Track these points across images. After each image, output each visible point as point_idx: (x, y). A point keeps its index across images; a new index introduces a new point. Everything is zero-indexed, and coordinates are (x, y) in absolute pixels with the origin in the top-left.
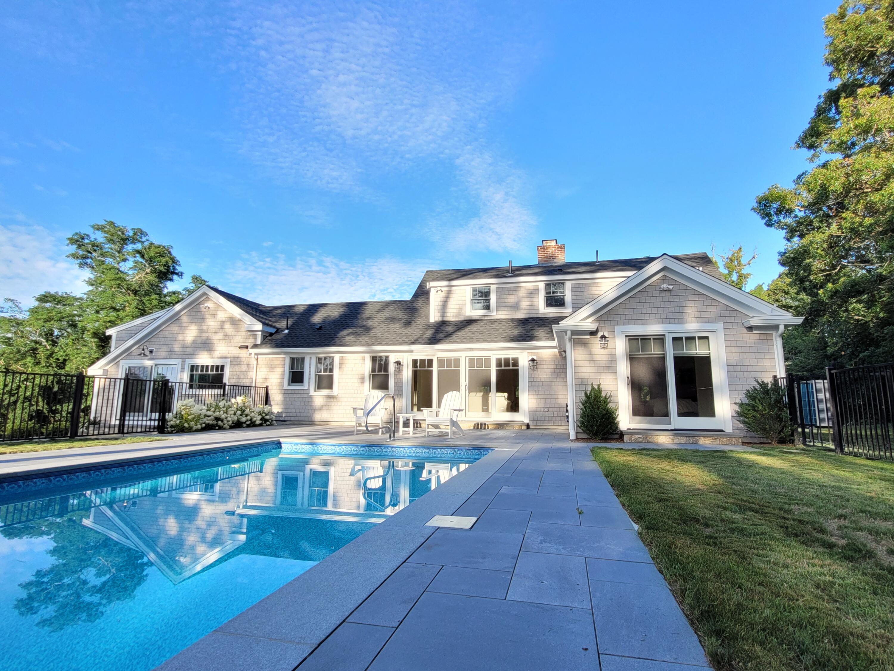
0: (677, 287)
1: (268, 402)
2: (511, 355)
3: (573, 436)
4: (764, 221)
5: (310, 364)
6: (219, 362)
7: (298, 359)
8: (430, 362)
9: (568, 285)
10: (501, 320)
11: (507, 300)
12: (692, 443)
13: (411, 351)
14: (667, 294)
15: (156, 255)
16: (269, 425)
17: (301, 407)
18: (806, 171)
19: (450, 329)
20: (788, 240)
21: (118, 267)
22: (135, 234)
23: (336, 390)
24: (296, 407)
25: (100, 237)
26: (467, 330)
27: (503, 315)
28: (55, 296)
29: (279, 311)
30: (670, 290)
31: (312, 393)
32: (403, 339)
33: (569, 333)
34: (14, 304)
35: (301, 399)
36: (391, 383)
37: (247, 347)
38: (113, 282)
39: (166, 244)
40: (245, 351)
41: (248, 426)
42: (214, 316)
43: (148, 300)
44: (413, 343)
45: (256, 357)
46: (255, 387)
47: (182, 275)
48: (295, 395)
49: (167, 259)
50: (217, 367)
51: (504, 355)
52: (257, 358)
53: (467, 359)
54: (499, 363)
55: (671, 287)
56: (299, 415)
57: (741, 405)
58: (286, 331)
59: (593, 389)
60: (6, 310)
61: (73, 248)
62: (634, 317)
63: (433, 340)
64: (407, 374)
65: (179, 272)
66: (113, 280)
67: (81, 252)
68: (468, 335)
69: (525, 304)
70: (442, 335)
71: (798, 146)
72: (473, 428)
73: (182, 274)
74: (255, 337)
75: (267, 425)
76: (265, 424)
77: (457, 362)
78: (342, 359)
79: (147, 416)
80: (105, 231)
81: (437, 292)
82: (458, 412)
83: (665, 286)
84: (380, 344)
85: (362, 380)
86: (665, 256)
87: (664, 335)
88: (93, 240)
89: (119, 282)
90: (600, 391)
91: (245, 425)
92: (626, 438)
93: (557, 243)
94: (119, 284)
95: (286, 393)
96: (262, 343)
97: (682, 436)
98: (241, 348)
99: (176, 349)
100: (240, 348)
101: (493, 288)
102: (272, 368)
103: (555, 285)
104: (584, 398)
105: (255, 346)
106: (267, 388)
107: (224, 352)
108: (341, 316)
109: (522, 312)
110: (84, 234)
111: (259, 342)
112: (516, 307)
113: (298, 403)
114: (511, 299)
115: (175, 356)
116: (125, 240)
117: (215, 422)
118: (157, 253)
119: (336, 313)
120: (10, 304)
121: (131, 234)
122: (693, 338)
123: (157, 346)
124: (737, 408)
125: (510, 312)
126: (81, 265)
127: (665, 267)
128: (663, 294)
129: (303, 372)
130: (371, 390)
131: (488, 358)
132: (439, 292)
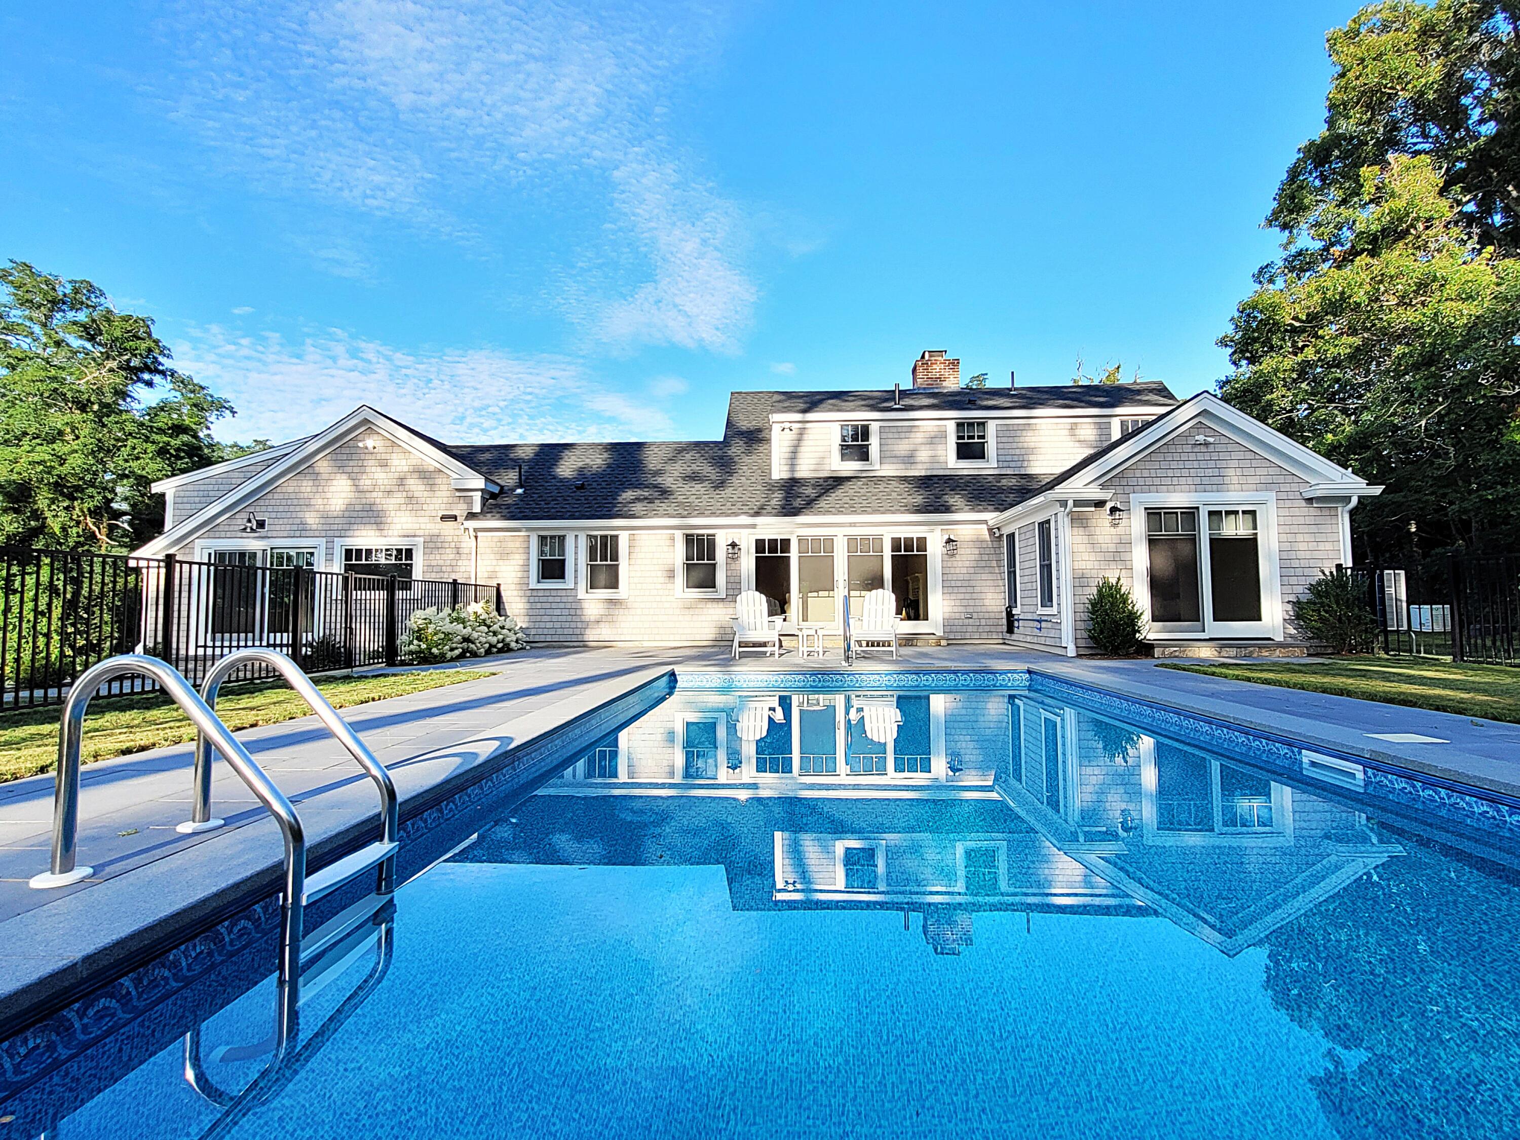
0: (1216, 440)
1: (502, 610)
2: (914, 533)
3: (1071, 652)
5: (576, 547)
6: (403, 543)
7: (553, 538)
8: (786, 543)
9: (991, 427)
10: (890, 478)
11: (896, 447)
12: (1245, 656)
13: (754, 526)
14: (1203, 449)
16: (520, 649)
17: (564, 618)
19: (810, 491)
20: (1234, 363)
22: (76, 291)
23: (624, 589)
24: (554, 619)
26: (839, 493)
27: (889, 470)
29: (487, 456)
31: (581, 594)
33: (1070, 503)
35: (562, 605)
36: (721, 578)
37: (455, 518)
38: (42, 386)
40: (451, 524)
42: (384, 464)
43: (116, 423)
44: (757, 514)
45: (474, 534)
46: (476, 585)
48: (551, 599)
50: (399, 551)
51: (904, 533)
52: (477, 537)
53: (845, 539)
54: (896, 544)
55: (1211, 440)
56: (559, 631)
57: (1297, 604)
58: (519, 491)
62: (1157, 481)
63: (789, 510)
64: (748, 564)
66: (42, 381)
69: (923, 455)
70: (798, 502)
74: (469, 501)
77: (829, 542)
78: (632, 539)
79: (261, 640)
80: (12, 282)
81: (784, 430)
83: (1201, 438)
84: (701, 514)
85: (671, 573)
86: (1205, 395)
87: (1197, 508)
89: (54, 385)
90: (1118, 588)
92: (1157, 652)
94: (55, 390)
95: (532, 596)
96: (482, 512)
97: (1231, 646)
98: (444, 518)
99: (310, 521)
100: (440, 519)
101: (874, 427)
102: (503, 555)
103: (971, 425)
105: (471, 516)
106: (498, 587)
107: (409, 526)
108: (609, 466)
109: (920, 466)
111: (477, 508)
112: (909, 459)
113: (558, 612)
114: (902, 447)
115: (311, 533)
116: (56, 304)
118: (125, 331)
119: (597, 461)
121: (69, 290)
122: (1236, 512)
123: (274, 515)
124: (1289, 607)
125: (902, 466)
127: (1205, 410)
128: (1198, 449)
129: (564, 560)
130: (686, 590)
131: (879, 539)
132: (787, 431)
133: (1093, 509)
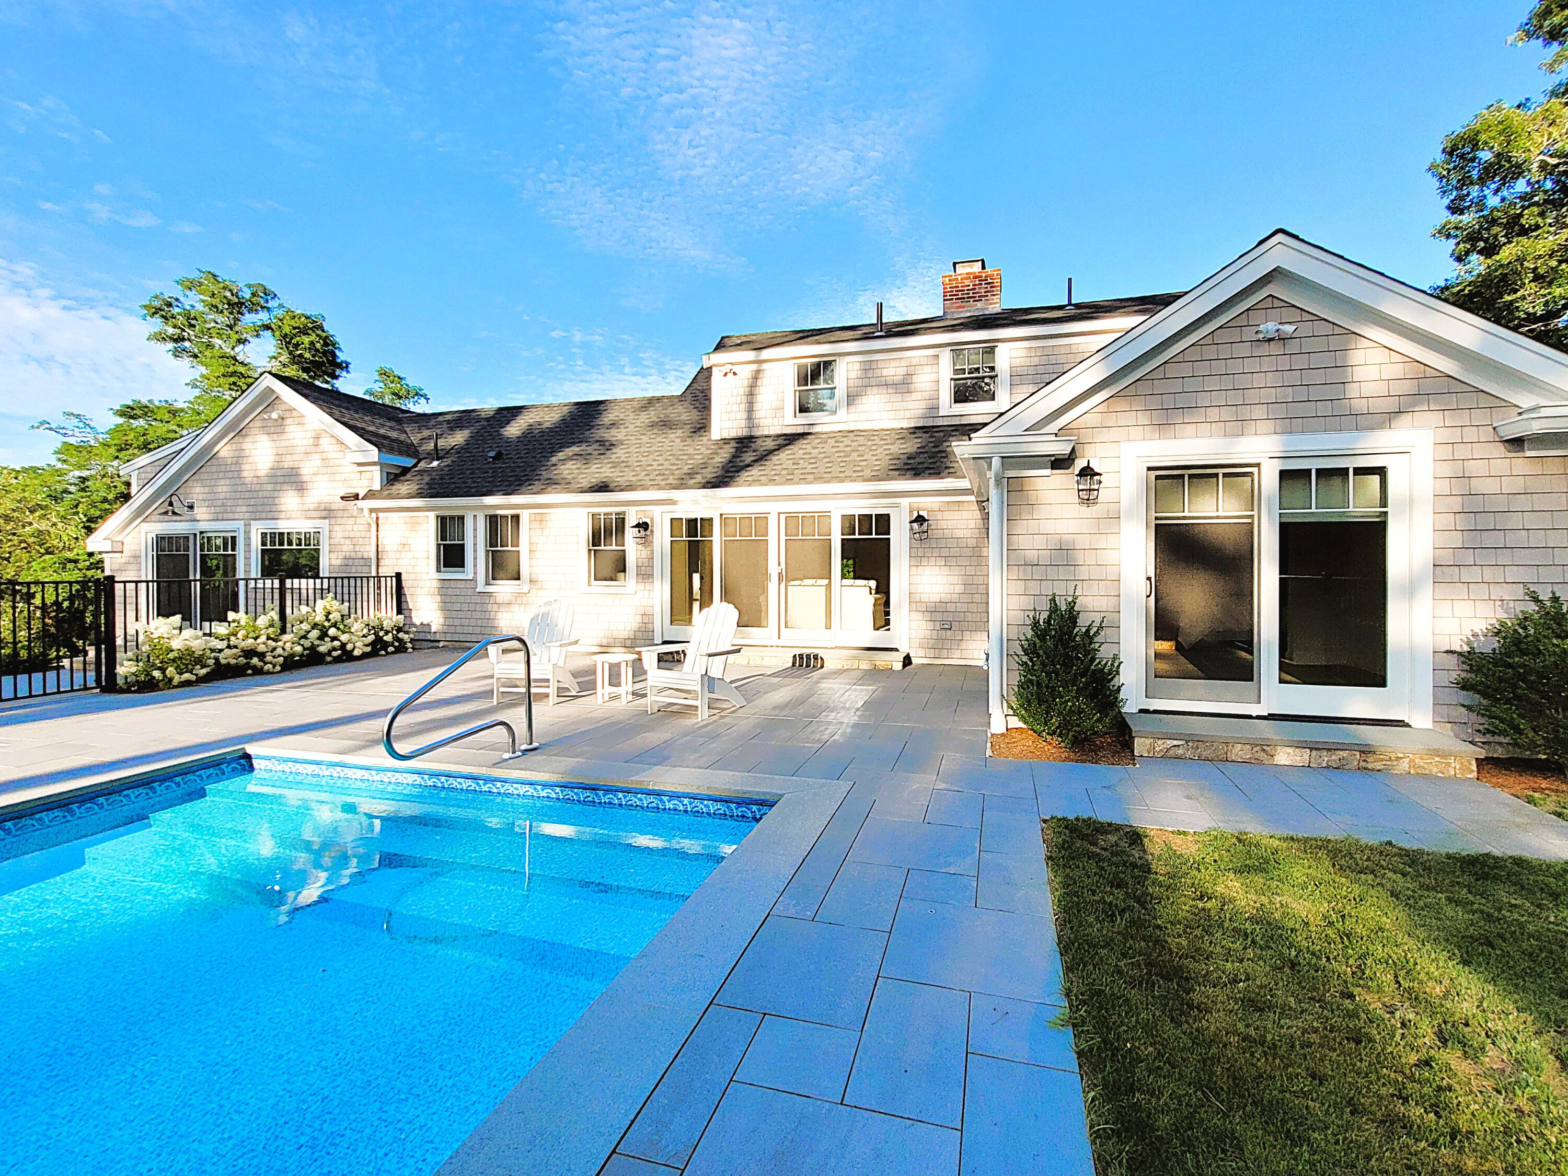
0: (1306, 329)
1: (404, 606)
2: (874, 508)
3: (997, 725)
4: (1446, 201)
5: (475, 530)
6: (310, 526)
7: (452, 518)
8: (707, 524)
9: (1004, 352)
10: (858, 431)
12: (1328, 767)
13: (672, 502)
14: (1275, 348)
15: (293, 332)
16: (393, 653)
17: (463, 615)
18: (1527, 99)
19: (750, 453)
21: (232, 353)
22: (254, 295)
23: (526, 581)
24: (454, 614)
25: (194, 301)
26: (784, 455)
27: (860, 421)
28: (146, 407)
30: (1283, 339)
31: (482, 586)
32: (652, 477)
33: (996, 462)
34: (81, 421)
35: (463, 599)
36: (631, 567)
37: (356, 497)
38: (222, 380)
39: (312, 312)
40: (351, 504)
41: (337, 660)
45: (374, 515)
47: (347, 367)
48: (450, 592)
49: (313, 337)
51: (859, 509)
52: (377, 518)
53: (783, 517)
54: (848, 524)
55: (1289, 329)
56: (459, 630)
58: (437, 464)
59: (1054, 609)
60: (71, 433)
61: (156, 324)
62: (1176, 417)
63: (722, 479)
64: (661, 551)
65: (342, 362)
66: (224, 375)
67: (171, 331)
68: (784, 466)
71: (1529, 35)
72: (790, 664)
73: (348, 364)
74: (367, 477)
75: (388, 653)
76: (383, 652)
77: (761, 520)
78: (533, 520)
80: (202, 290)
81: (726, 374)
82: (725, 656)
83: (1270, 327)
86: (1280, 237)
87: (1256, 465)
88: (188, 308)
89: (232, 379)
90: (1072, 616)
91: (329, 659)
93: (983, 267)
94: (234, 383)
96: (384, 489)
98: (346, 497)
100: (342, 498)
101: (844, 363)
103: (974, 352)
104: (1030, 634)
105: (370, 495)
106: (398, 576)
107: (316, 506)
110: (170, 297)
111: (377, 486)
113: (458, 607)
115: (232, 516)
116: (237, 306)
117: (242, 660)
118: (294, 328)
120: (75, 421)
121: (247, 294)
122: (1342, 473)
123: (201, 496)
126: (177, 354)
127: (1279, 268)
128: (1265, 349)
129: (463, 545)
130: (593, 582)
131: (825, 516)
132: (730, 375)
133: (1048, 472)
